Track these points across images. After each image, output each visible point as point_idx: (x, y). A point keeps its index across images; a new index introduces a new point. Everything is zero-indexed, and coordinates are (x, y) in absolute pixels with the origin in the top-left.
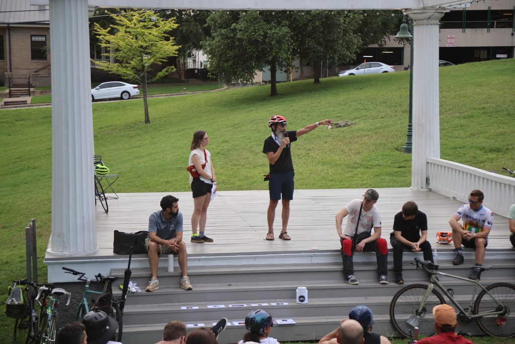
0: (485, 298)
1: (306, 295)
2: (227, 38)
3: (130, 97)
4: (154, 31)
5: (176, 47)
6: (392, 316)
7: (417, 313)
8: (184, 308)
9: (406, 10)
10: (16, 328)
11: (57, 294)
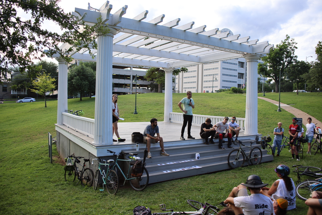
0: (252, 152)
1: (199, 156)
2: (70, 84)
3: (33, 102)
5: (55, 86)
6: (228, 161)
7: (236, 159)
8: (159, 165)
9: (163, 68)
10: (65, 175)
11: (110, 162)
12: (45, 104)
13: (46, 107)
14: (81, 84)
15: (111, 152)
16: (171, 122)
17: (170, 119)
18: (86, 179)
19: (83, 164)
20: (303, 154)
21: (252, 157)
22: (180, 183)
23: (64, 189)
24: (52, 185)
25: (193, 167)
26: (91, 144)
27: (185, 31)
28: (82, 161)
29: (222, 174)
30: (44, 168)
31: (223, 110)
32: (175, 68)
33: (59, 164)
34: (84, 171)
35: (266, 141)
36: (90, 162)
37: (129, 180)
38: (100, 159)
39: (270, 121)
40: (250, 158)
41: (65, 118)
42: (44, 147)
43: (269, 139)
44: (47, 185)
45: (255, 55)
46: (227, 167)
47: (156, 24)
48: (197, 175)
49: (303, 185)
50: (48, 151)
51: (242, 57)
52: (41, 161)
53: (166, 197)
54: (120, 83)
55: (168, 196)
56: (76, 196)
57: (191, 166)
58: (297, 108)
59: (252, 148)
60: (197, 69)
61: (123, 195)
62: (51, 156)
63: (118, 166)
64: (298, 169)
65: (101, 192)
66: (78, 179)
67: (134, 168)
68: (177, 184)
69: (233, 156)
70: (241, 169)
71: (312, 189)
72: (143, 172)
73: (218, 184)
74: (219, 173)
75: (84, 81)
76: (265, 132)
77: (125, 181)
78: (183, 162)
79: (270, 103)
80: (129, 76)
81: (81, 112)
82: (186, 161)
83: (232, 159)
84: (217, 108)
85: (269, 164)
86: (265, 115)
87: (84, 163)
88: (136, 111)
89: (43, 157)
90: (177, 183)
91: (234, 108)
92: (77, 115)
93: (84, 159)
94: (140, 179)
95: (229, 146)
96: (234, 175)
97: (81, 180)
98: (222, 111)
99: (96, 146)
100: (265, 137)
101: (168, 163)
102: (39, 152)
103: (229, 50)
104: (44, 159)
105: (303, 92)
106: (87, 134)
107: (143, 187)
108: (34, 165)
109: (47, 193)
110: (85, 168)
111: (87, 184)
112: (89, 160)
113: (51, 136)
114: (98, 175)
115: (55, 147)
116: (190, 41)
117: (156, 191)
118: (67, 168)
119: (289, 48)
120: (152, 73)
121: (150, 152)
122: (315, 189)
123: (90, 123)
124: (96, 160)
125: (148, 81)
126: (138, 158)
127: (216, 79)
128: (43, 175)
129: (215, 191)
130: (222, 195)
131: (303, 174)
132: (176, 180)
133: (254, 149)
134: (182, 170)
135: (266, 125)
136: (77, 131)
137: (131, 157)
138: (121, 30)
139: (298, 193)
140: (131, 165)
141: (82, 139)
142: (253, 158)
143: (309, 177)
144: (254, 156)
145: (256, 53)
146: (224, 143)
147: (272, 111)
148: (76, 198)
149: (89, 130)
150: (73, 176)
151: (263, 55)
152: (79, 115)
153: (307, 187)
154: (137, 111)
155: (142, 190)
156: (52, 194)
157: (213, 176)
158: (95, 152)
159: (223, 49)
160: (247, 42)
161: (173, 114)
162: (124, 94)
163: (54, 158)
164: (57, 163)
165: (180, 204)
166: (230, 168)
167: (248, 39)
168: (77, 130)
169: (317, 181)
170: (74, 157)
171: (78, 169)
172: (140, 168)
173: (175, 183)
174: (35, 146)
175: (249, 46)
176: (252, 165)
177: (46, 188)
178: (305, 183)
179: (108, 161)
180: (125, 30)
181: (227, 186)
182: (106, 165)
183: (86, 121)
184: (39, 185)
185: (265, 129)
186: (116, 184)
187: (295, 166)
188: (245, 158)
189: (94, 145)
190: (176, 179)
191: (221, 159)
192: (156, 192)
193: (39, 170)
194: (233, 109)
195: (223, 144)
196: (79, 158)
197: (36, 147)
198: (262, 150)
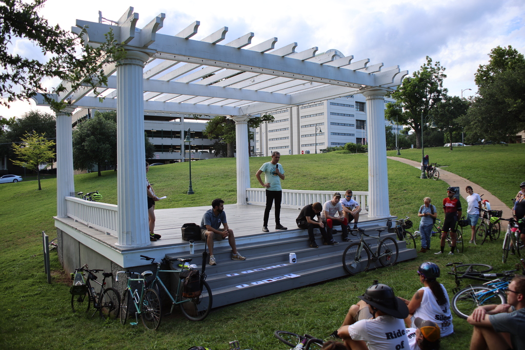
0: (382, 246)
1: (295, 258)
3: (18, 182)
6: (344, 263)
7: (357, 260)
8: (229, 275)
9: (232, 116)
10: (72, 301)
11: (146, 275)
12: (38, 185)
13: (40, 189)
14: (98, 148)
15: (148, 259)
16: (248, 204)
17: (247, 199)
18: (108, 306)
19: (102, 282)
20: (464, 245)
21: (383, 254)
22: (265, 304)
23: (70, 326)
24: (49, 320)
25: (286, 277)
26: (114, 248)
27: (262, 53)
28: (100, 276)
29: (335, 285)
30: (36, 292)
31: (334, 181)
32: (251, 115)
33: (63, 283)
34: (104, 293)
35: (405, 227)
36: (114, 277)
37: (179, 304)
38: (130, 271)
39: (410, 194)
40: (379, 255)
41: (70, 205)
42: (36, 257)
43: (409, 224)
44: (42, 320)
45: (378, 88)
46: (342, 273)
47: (214, 44)
48: (293, 289)
49: (464, 294)
50: (43, 264)
51: (358, 92)
52: (31, 280)
53: (242, 328)
54: (165, 144)
55: (246, 326)
56: (90, 337)
57: (283, 274)
58: (451, 172)
59: (382, 240)
60: (289, 117)
61: (169, 330)
62: (48, 271)
63: (160, 281)
64: (456, 269)
65: (134, 326)
66: (95, 307)
67: (186, 283)
68: (260, 306)
69: (352, 254)
70: (365, 275)
71: (478, 300)
72: (202, 290)
73: (328, 301)
74: (329, 283)
75: (104, 143)
76: (403, 212)
77: (173, 306)
78: (269, 268)
79: (408, 165)
80: (179, 133)
81: (96, 194)
82: (274, 267)
83: (350, 259)
84: (324, 178)
85: (410, 264)
86: (401, 184)
87: (104, 280)
88: (191, 190)
89: (35, 273)
90: (260, 304)
91: (351, 177)
92: (91, 199)
93: (103, 272)
94: (198, 301)
95: (344, 238)
96: (354, 285)
97: (99, 308)
98: (332, 182)
99: (122, 249)
100: (402, 221)
101: (245, 272)
102: (28, 265)
103: (336, 82)
104: (36, 277)
105: (459, 145)
106: (106, 230)
107: (204, 314)
108: (18, 289)
109: (41, 335)
110: (106, 288)
111: (109, 316)
112: (111, 275)
113: (47, 238)
114: (126, 299)
115: (56, 256)
116: (271, 70)
117: (225, 319)
118: (75, 290)
119: (434, 77)
120: (217, 126)
121: (213, 256)
122: (483, 300)
123: (110, 211)
124: (122, 273)
125: (211, 140)
126: (193, 266)
127: (321, 131)
128: (35, 304)
129: (324, 313)
130: (333, 320)
131: (464, 277)
132: (257, 300)
133: (384, 240)
134: (268, 282)
135: (403, 202)
136: (90, 227)
137: (182, 266)
138: (156, 54)
139: (456, 308)
140: (182, 278)
141: (99, 240)
142: (384, 256)
143: (473, 280)
144: (386, 253)
145: (380, 86)
146: (336, 233)
147: (413, 179)
148: (90, 340)
149: (110, 223)
150: (86, 303)
151: (392, 88)
152: (93, 199)
153: (470, 297)
154: (194, 188)
155: (201, 320)
156: (49, 337)
157: (320, 289)
158: (120, 260)
159: (327, 81)
160: (366, 67)
161: (252, 191)
162: (172, 161)
163: (54, 275)
164: (59, 283)
165: (264, 339)
166: (348, 273)
167: (366, 63)
168: (90, 225)
169: (485, 286)
170: (87, 271)
171: (93, 291)
172: (197, 282)
173: (256, 305)
174: (21, 256)
175: (369, 74)
176: (383, 266)
177: (38, 326)
178: (467, 291)
179: (143, 274)
180: (163, 55)
181: (342, 303)
182: (140, 281)
183: (104, 209)
184: (27, 322)
185: (402, 207)
186: (158, 312)
187: (451, 265)
188: (371, 256)
189: (118, 248)
190: (259, 298)
191: (332, 261)
192: (224, 322)
193: (27, 296)
194: (350, 179)
195: (333, 235)
196: (95, 272)
197: (22, 258)
198: (398, 242)
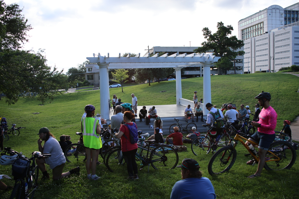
0: (188, 126)
3: (119, 87)
4: (124, 73)
5: (129, 76)
9: (174, 68)
12: (122, 90)
13: (123, 92)
16: (180, 105)
17: (180, 103)
40: (186, 129)
60: (268, 47)
133: (189, 124)
161: (181, 100)
188: (182, 129)
